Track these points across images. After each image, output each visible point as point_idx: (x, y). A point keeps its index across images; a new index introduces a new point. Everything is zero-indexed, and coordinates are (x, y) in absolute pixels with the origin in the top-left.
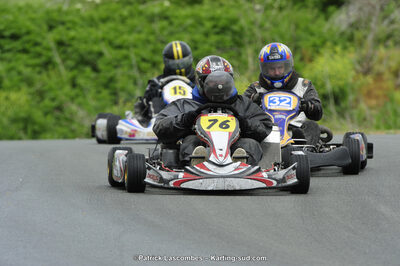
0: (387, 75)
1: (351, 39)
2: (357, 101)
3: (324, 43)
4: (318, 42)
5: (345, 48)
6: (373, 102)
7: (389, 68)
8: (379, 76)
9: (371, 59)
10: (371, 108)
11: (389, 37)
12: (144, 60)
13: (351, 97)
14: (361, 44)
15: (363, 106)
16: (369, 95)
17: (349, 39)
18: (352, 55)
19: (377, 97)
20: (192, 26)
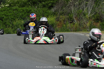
0: (62, 21)
1: (55, 14)
2: (56, 26)
3: (49, 15)
4: (48, 15)
5: (53, 16)
6: (59, 27)
7: (63, 20)
8: (60, 21)
9: (59, 18)
10: (59, 28)
11: (63, 13)
12: (12, 19)
13: (55, 26)
14: (57, 15)
15: (57, 28)
16: (58, 25)
17: (54, 14)
18: (55, 17)
19: (60, 26)
20: (22, 11)
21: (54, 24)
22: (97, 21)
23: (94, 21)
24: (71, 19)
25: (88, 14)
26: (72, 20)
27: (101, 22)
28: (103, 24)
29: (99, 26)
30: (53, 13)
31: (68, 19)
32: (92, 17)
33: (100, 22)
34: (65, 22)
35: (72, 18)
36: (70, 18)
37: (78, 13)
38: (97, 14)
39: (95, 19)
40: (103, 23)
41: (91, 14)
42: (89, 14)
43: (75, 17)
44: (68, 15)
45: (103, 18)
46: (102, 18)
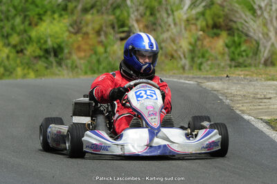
21: (63, 45)
22: (215, 31)
23: (204, 31)
24: (123, 26)
25: (182, 9)
26: (126, 29)
27: (229, 34)
28: (234, 42)
29: (221, 49)
30: (59, 5)
31: (113, 28)
32: (197, 19)
33: (224, 34)
34: (103, 38)
35: (127, 22)
36: (120, 23)
37: (146, 5)
38: (215, 9)
39: (207, 26)
40: (236, 39)
41: (192, 9)
42: (186, 7)
43: (137, 21)
44: (114, 14)
45: (235, 22)
46: (231, 20)
